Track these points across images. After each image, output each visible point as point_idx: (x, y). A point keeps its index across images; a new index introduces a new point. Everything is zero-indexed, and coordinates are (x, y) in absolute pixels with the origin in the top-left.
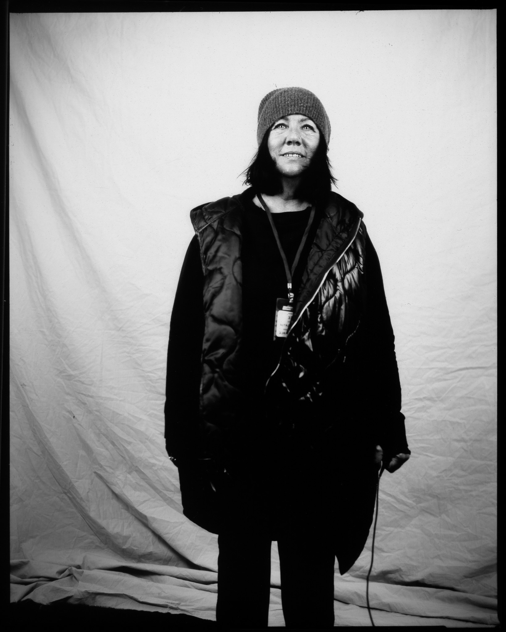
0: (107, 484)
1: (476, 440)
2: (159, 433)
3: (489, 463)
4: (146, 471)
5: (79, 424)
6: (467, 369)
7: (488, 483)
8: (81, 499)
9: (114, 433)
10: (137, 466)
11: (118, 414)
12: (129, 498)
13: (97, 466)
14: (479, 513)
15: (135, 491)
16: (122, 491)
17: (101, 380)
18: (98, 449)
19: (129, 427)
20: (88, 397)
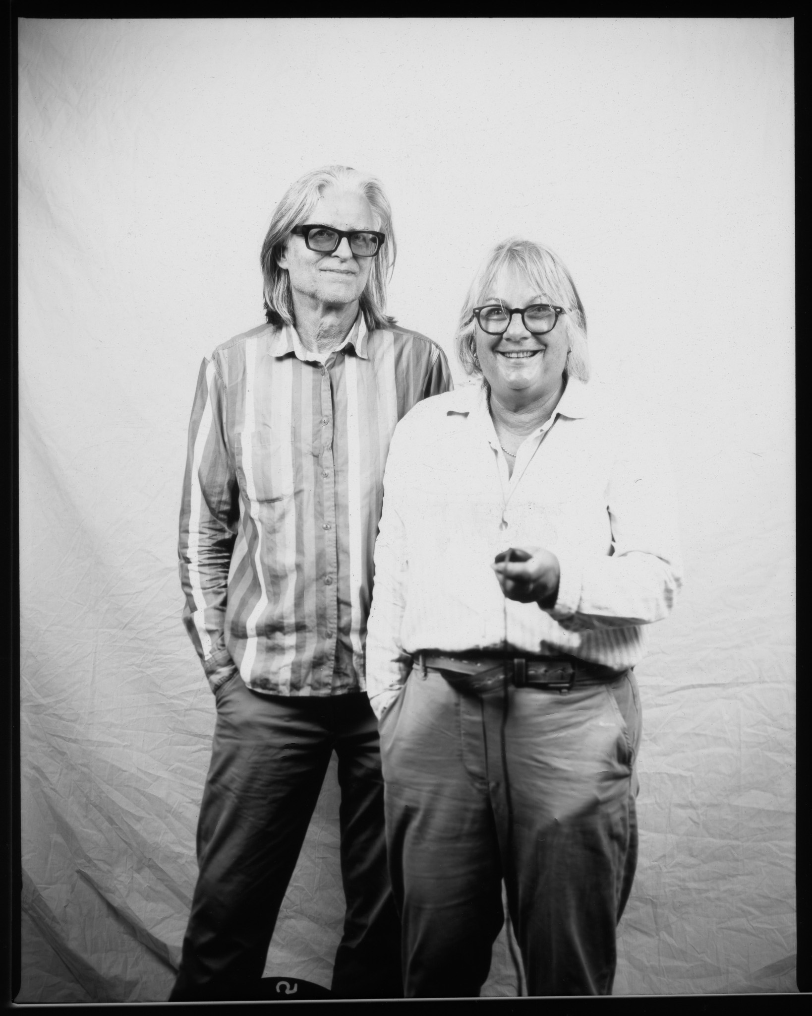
0: (99, 890)
1: (712, 805)
2: (191, 801)
3: (734, 843)
4: (167, 868)
5: (54, 789)
6: (693, 687)
7: (733, 876)
8: (54, 919)
9: (113, 801)
10: (150, 859)
11: (120, 769)
12: (137, 914)
13: (83, 861)
14: (722, 928)
15: (147, 900)
16: (125, 903)
17: (92, 713)
18: (85, 830)
19: (139, 791)
20: (68, 742)
